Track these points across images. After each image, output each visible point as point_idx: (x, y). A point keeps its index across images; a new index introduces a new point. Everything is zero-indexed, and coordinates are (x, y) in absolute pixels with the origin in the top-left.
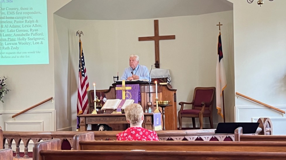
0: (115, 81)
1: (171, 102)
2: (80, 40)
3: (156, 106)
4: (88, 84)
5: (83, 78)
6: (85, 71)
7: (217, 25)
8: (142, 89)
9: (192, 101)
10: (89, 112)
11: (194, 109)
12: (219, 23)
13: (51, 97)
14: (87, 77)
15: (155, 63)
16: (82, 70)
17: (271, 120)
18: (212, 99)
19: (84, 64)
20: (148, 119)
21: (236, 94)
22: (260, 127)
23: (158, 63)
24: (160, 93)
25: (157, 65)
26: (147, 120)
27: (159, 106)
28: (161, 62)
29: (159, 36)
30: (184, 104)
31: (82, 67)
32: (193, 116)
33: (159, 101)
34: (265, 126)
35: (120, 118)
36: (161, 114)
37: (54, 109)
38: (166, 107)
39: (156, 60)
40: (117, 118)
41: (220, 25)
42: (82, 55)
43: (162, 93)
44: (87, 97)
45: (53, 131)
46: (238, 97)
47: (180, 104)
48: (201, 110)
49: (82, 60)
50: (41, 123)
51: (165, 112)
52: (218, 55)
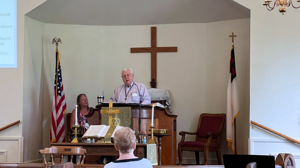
0: (99, 103)
1: (169, 130)
2: (57, 49)
3: (150, 135)
4: (66, 105)
5: (59, 97)
6: (61, 89)
7: (230, 36)
8: (134, 113)
9: (196, 130)
10: (65, 141)
11: (198, 141)
12: (233, 33)
13: (19, 120)
14: (64, 95)
15: (150, 81)
16: (59, 88)
17: (294, 157)
18: (221, 129)
19: (61, 80)
20: (141, 151)
21: (251, 123)
22: (280, 165)
23: (155, 81)
24: (156, 119)
25: (153, 84)
26: (139, 153)
27: (154, 136)
28: (159, 80)
29: (156, 47)
30: (186, 134)
31: (58, 84)
32: (197, 149)
33: (155, 129)
34: (285, 164)
35: (105, 148)
36: (157, 145)
37: (22, 136)
38: (164, 136)
39: (152, 78)
40: (101, 148)
41: (233, 36)
42: (59, 69)
43: (158, 119)
44: (63, 121)
45: (19, 162)
46: (254, 127)
47: (180, 134)
48: (206, 142)
49: (59, 74)
50: (4, 152)
51: (162, 143)
52: (231, 73)
